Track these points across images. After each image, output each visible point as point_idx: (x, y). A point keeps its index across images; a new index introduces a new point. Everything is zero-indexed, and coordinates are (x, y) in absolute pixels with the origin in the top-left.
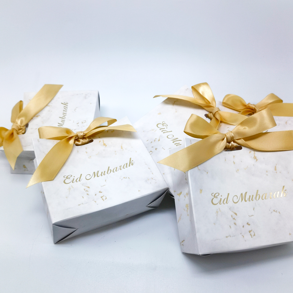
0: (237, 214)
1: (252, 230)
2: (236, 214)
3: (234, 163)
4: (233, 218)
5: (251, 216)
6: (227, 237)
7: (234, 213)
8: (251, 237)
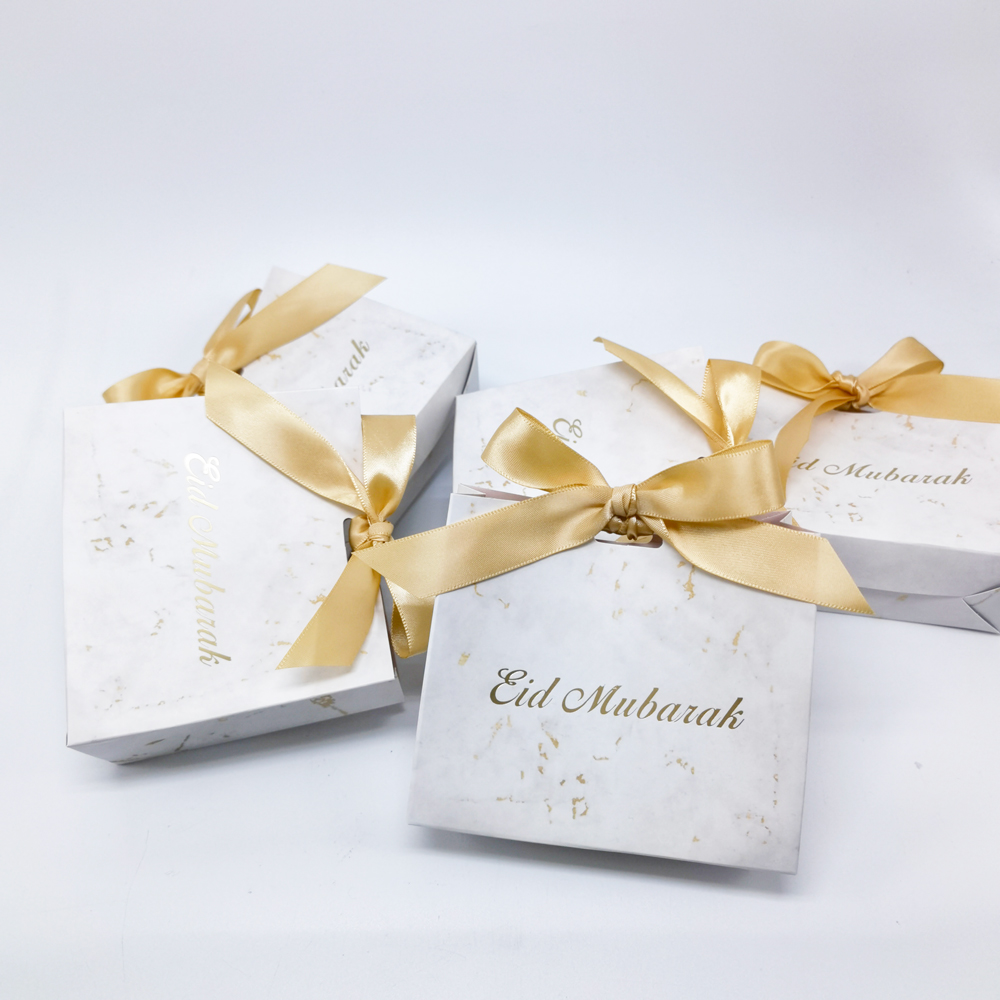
0: (560, 745)
1: (583, 798)
2: (556, 743)
3: (617, 586)
4: (542, 752)
5: (601, 759)
6: (499, 799)
7: (552, 739)
8: (572, 814)
